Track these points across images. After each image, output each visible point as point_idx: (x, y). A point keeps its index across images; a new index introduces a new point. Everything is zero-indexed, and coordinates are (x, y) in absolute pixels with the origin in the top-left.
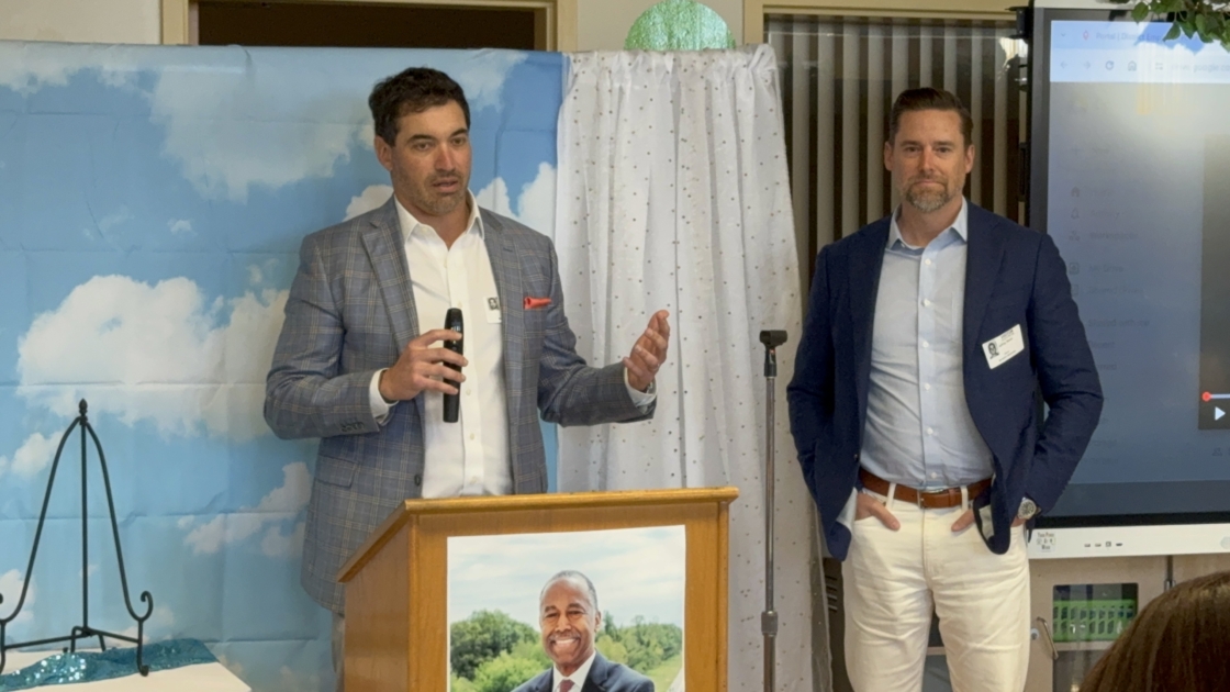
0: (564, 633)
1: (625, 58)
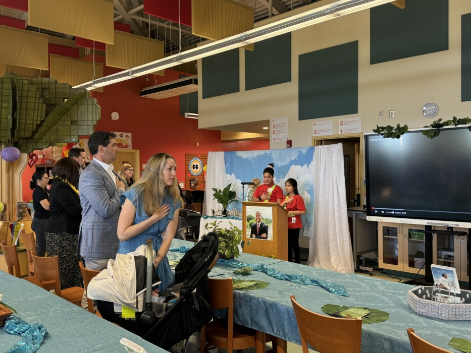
0: (258, 218)
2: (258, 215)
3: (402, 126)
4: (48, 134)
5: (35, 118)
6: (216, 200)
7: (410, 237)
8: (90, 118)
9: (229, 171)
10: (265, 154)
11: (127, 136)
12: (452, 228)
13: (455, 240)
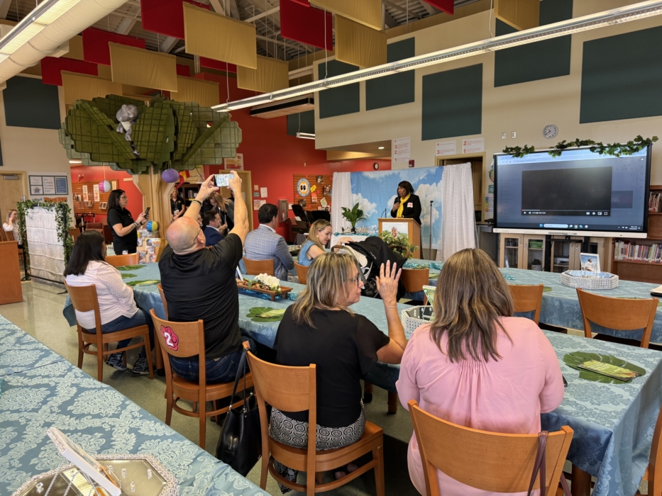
2: (394, 230)
3: (529, 147)
4: (193, 156)
5: (186, 142)
6: (346, 218)
7: (529, 246)
8: (233, 141)
9: (355, 190)
10: (394, 174)
11: (239, 157)
12: (569, 236)
13: (570, 247)
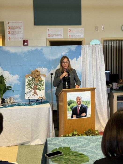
0: (79, 102)
1: (87, 46)
